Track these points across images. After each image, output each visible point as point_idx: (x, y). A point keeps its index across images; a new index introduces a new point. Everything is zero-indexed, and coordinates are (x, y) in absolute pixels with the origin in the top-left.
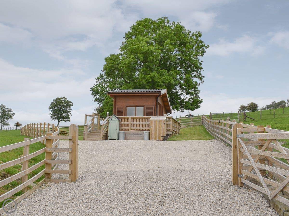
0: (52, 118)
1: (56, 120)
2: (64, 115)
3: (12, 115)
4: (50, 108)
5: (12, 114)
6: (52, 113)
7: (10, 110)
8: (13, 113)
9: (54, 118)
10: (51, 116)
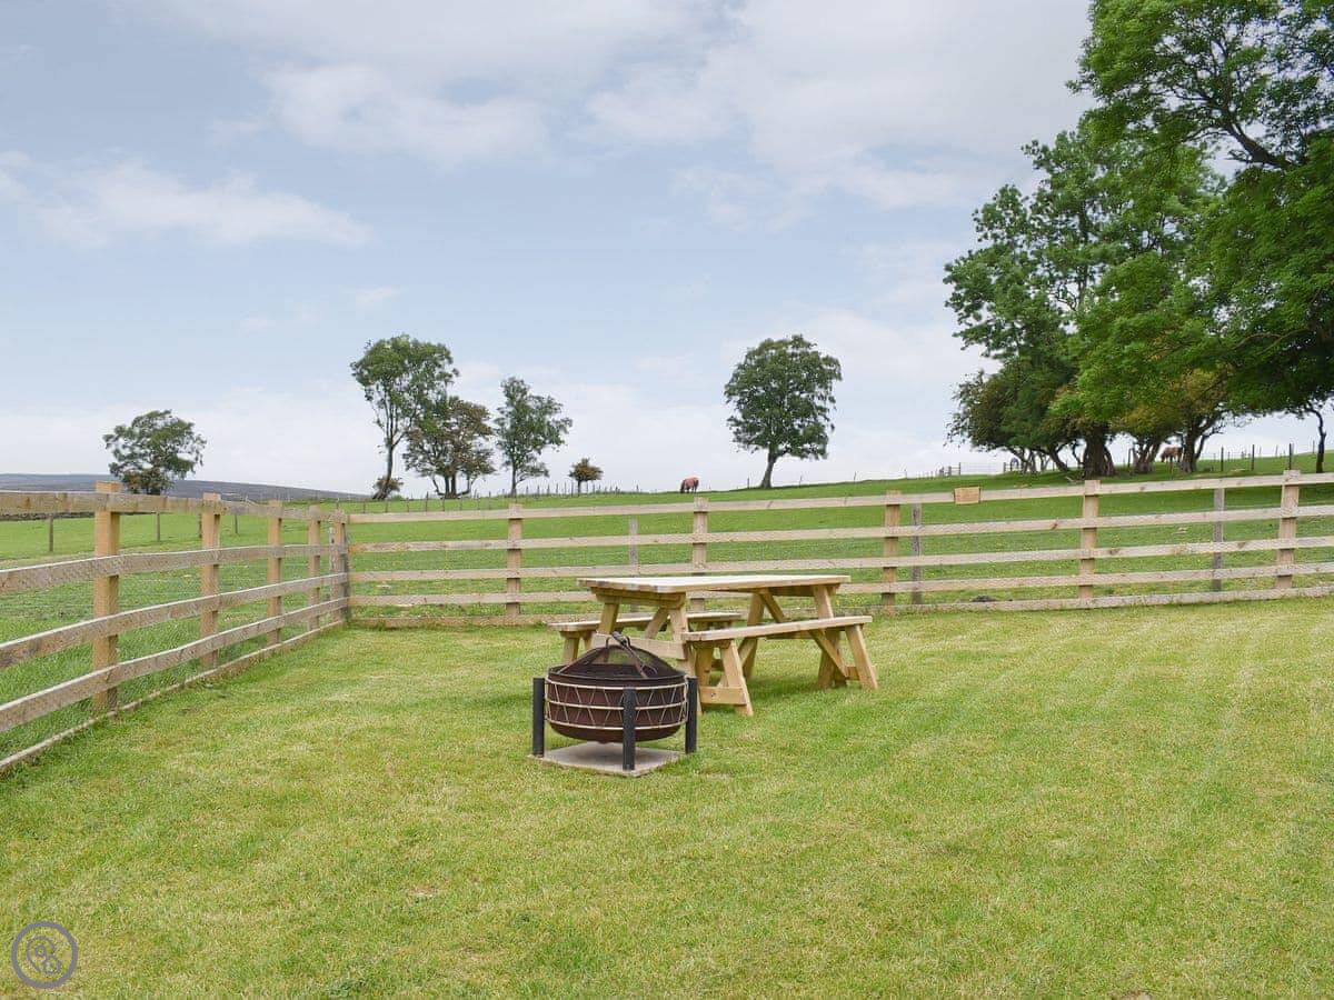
0: (739, 440)
1: (757, 449)
2: (796, 427)
3: (561, 426)
4: (730, 393)
5: (557, 422)
6: (739, 416)
7: (548, 407)
8: (563, 421)
9: (749, 442)
10: (735, 429)
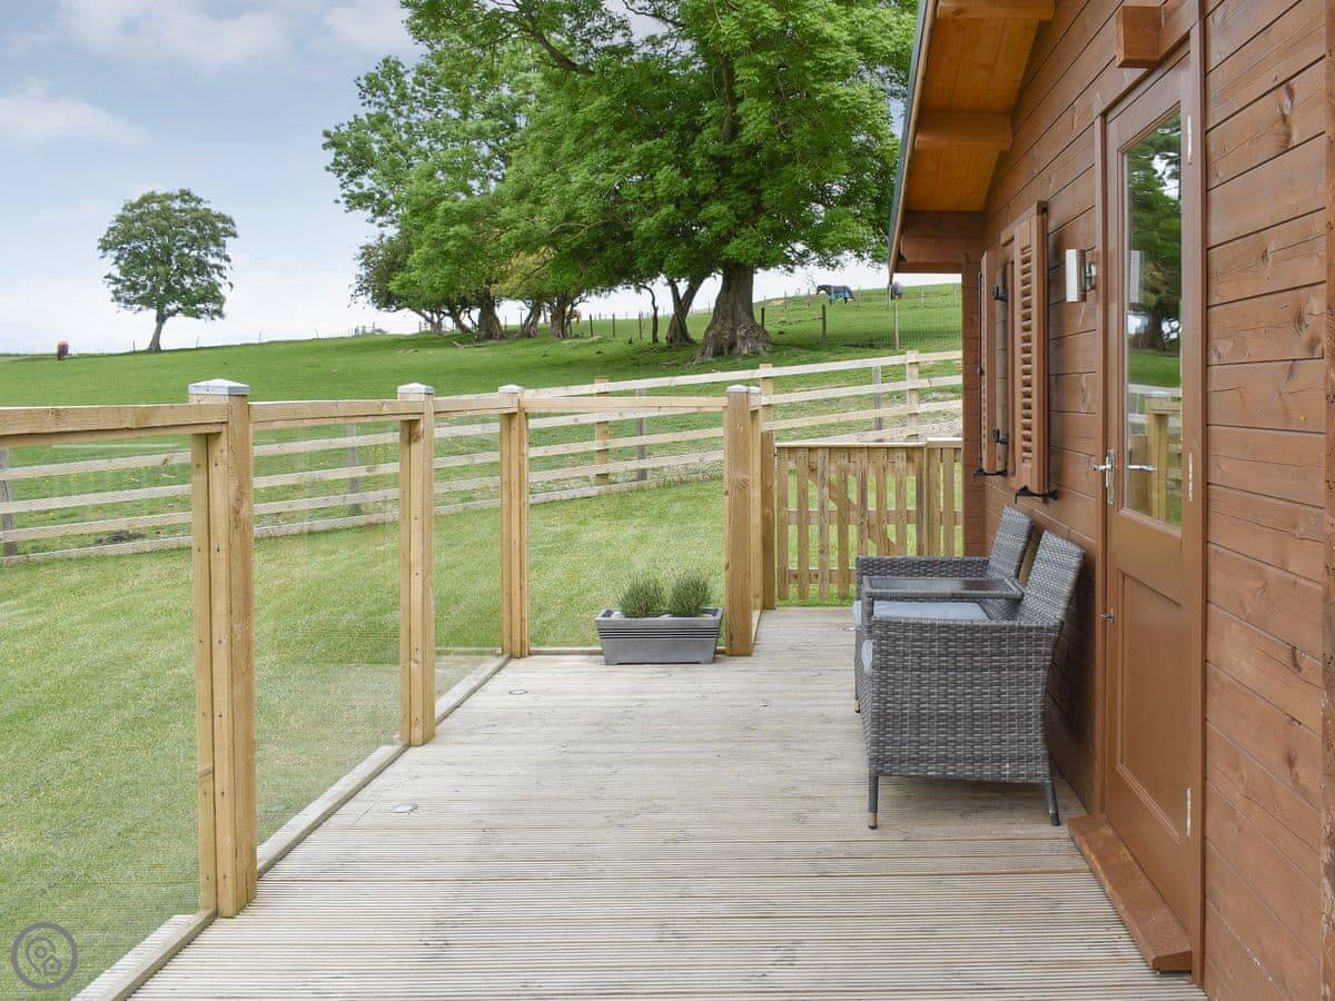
0: (119, 299)
1: (139, 310)
2: (188, 286)
4: (105, 247)
6: (117, 273)
9: (131, 302)
10: (113, 287)
